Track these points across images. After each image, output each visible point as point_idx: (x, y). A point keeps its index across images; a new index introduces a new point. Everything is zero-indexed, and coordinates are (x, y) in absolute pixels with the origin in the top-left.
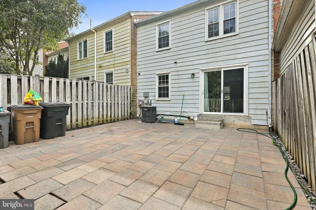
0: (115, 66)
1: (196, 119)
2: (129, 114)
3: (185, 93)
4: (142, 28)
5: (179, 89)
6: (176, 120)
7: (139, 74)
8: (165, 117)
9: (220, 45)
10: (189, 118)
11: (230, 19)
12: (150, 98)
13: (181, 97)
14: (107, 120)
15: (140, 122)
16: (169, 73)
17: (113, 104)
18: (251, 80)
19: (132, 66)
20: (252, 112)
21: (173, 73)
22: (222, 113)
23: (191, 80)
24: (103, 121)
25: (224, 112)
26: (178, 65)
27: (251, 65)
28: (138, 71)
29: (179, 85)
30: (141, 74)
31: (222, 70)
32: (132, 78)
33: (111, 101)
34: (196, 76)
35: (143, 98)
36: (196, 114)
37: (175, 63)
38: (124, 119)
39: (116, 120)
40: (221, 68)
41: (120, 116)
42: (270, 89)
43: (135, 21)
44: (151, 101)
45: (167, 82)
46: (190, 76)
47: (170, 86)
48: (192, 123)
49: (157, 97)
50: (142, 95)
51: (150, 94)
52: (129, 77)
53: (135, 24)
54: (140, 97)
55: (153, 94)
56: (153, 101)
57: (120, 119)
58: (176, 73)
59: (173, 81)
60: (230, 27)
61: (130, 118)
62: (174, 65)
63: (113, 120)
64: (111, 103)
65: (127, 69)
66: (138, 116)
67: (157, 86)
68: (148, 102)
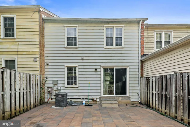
0: (19, 53)
1: (98, 100)
2: (39, 101)
3: (90, 82)
4: (50, 24)
5: (85, 79)
6: (84, 102)
7: (47, 64)
8: (73, 100)
9: (114, 52)
10: (93, 100)
11: (119, 37)
12: (59, 85)
13: (88, 85)
14: (20, 111)
15: (53, 107)
16: (77, 66)
17: (25, 94)
18: (131, 76)
19: (40, 56)
20: (131, 94)
21: (80, 67)
22: (115, 95)
23: (94, 73)
24: (15, 113)
25: (116, 94)
26: (84, 61)
27: (131, 67)
28: (45, 61)
29: (85, 76)
30: (50, 64)
31: (115, 68)
32: (41, 67)
33: (23, 89)
34: (98, 70)
35: (52, 86)
36: (98, 97)
37: (82, 59)
38: (36, 106)
39: (29, 108)
40: (114, 67)
41: (32, 104)
42: (139, 81)
43: (43, 16)
44: (60, 87)
45: (75, 73)
46: (94, 70)
47: (77, 76)
48: (95, 103)
49: (66, 85)
50: (51, 82)
51: (59, 82)
52: (38, 66)
53: (43, 19)
54: (49, 84)
55: (62, 82)
56: (62, 88)
57: (32, 107)
58: (83, 67)
59: (81, 73)
60: (119, 42)
61: (40, 104)
62: (81, 61)
63: (25, 109)
64: (23, 92)
65: (35, 59)
66: (46, 100)
67: (66, 76)
68: (57, 89)
